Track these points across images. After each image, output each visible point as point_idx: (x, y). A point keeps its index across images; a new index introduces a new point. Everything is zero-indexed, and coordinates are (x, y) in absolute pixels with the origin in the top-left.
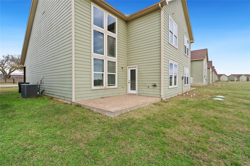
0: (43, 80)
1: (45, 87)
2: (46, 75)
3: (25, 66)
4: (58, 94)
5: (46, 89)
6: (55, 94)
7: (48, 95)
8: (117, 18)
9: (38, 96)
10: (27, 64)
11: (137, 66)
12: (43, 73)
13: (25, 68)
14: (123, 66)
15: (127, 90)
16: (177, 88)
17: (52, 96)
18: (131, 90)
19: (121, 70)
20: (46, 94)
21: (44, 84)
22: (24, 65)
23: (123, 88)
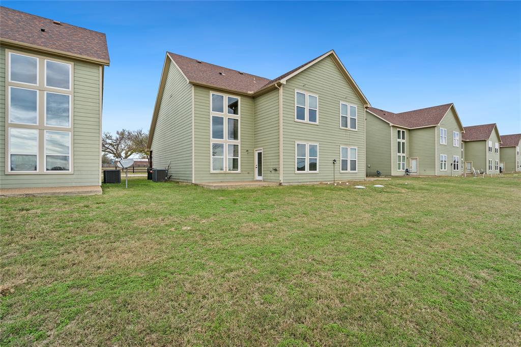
0: (170, 165)
1: (172, 172)
2: (173, 160)
3: (151, 150)
4: (183, 178)
5: (173, 175)
6: (181, 178)
7: (174, 180)
8: (240, 97)
9: (166, 181)
10: (154, 148)
11: (262, 148)
12: (170, 158)
13: (151, 152)
14: (248, 149)
15: (254, 176)
16: (318, 175)
17: (178, 180)
18: (258, 176)
19: (246, 153)
20: (173, 180)
21: (171, 170)
22: (150, 148)
23: (248, 173)
